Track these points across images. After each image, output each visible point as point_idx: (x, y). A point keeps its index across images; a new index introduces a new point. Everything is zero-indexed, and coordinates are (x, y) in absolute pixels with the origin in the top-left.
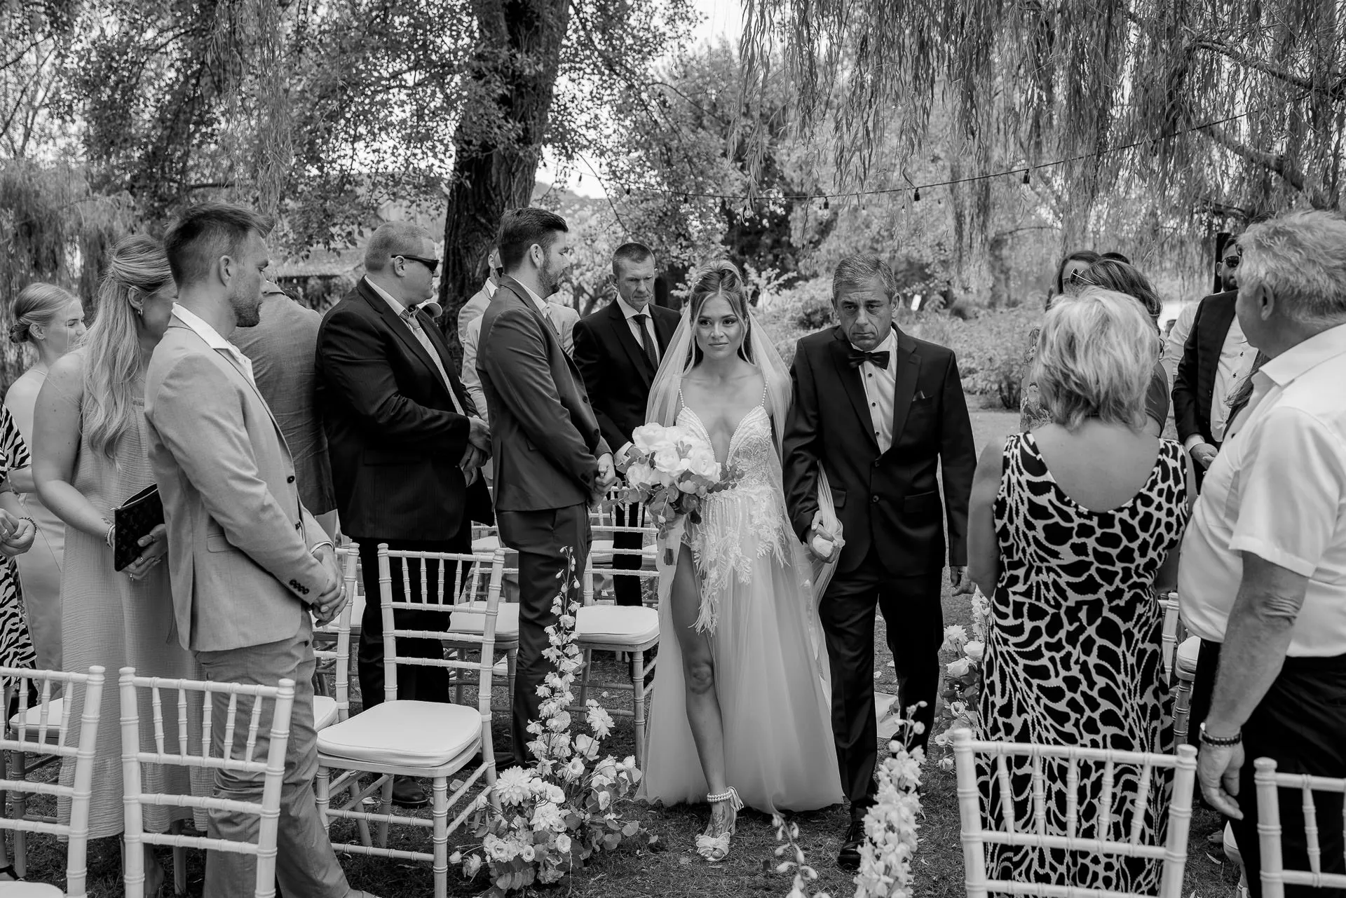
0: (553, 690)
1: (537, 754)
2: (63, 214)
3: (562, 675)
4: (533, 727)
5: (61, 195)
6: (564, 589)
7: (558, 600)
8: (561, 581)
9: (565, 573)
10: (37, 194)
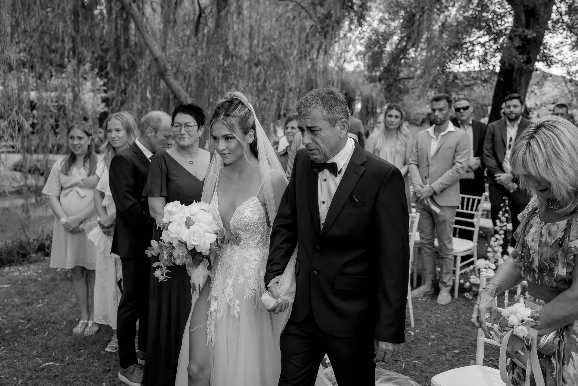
0: (497, 239)
1: (490, 257)
2: (356, 90)
3: (500, 235)
4: (489, 249)
5: (357, 83)
6: (503, 210)
7: (501, 212)
8: (502, 207)
9: (504, 205)
10: (349, 83)
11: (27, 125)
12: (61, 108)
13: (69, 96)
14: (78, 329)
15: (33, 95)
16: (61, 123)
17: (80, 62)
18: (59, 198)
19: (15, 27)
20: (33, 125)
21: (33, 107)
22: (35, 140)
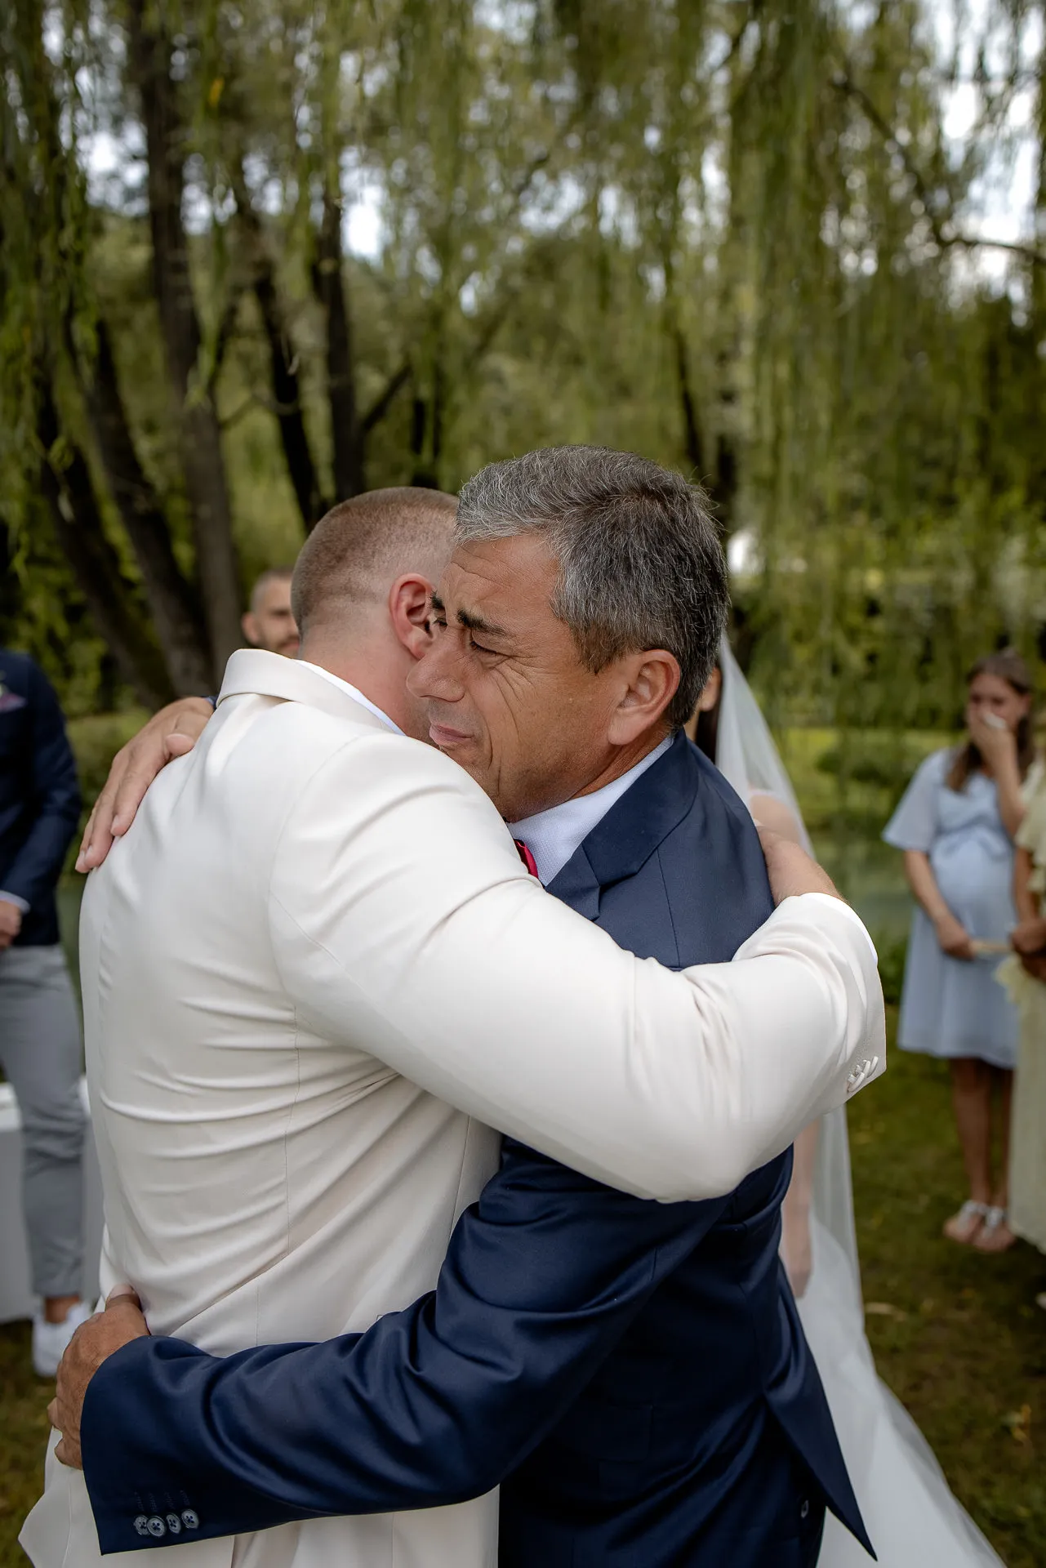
11: (855, 659)
12: (944, 614)
13: (963, 579)
14: (959, 1226)
15: (874, 580)
16: (942, 651)
17: (999, 485)
18: (928, 856)
19: (841, 408)
20: (871, 658)
21: (872, 608)
22: (874, 695)
